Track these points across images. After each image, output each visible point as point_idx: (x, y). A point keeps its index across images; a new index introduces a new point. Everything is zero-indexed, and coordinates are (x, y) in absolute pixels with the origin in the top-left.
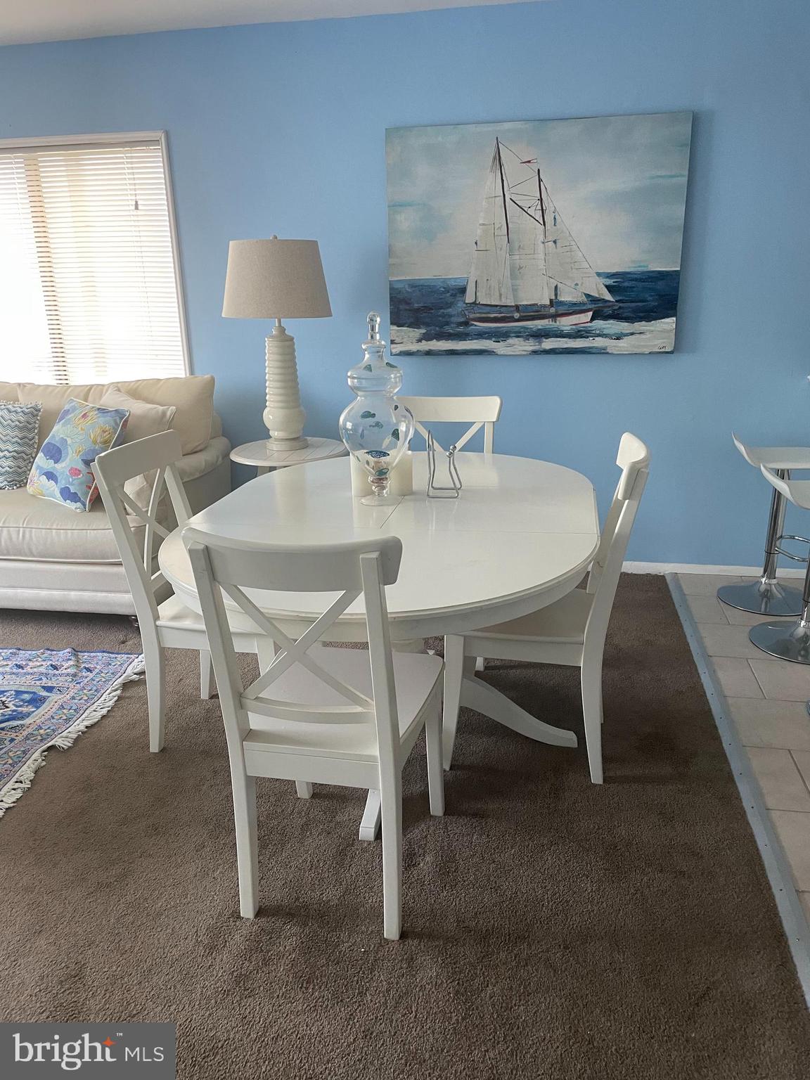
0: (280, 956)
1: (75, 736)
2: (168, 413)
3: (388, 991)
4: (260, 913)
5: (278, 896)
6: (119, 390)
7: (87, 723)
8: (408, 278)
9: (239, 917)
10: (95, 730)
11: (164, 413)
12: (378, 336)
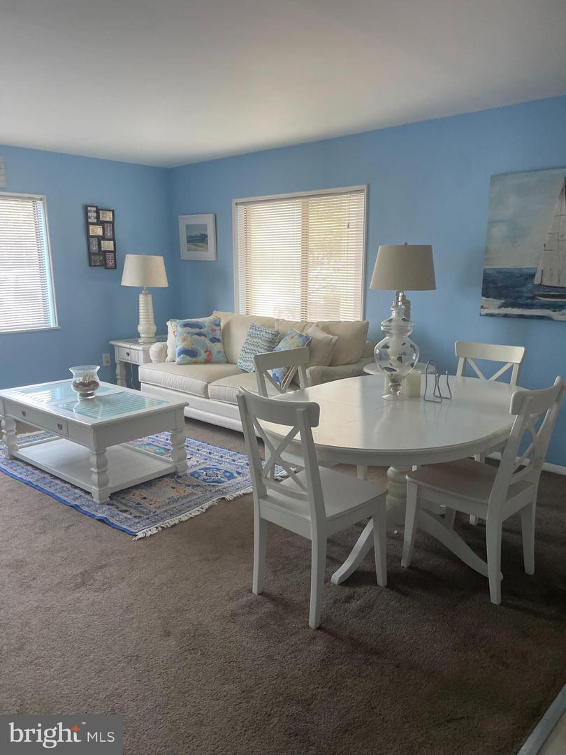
0: (257, 613)
1: (235, 496)
2: (334, 340)
3: (292, 646)
4: (261, 594)
5: (274, 590)
6: (318, 326)
7: (244, 492)
8: (497, 267)
9: (251, 592)
10: (247, 497)
11: (331, 340)
12: (400, 303)
